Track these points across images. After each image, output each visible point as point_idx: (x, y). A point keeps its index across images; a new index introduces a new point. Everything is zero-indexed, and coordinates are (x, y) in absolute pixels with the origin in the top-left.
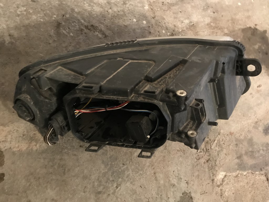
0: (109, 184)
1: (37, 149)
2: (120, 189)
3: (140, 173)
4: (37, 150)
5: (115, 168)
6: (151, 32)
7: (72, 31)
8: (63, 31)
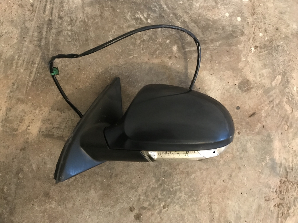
0: (156, 201)
2: (167, 210)
3: (194, 199)
5: (167, 185)
6: (244, 33)
7: (151, 17)
8: (141, 16)
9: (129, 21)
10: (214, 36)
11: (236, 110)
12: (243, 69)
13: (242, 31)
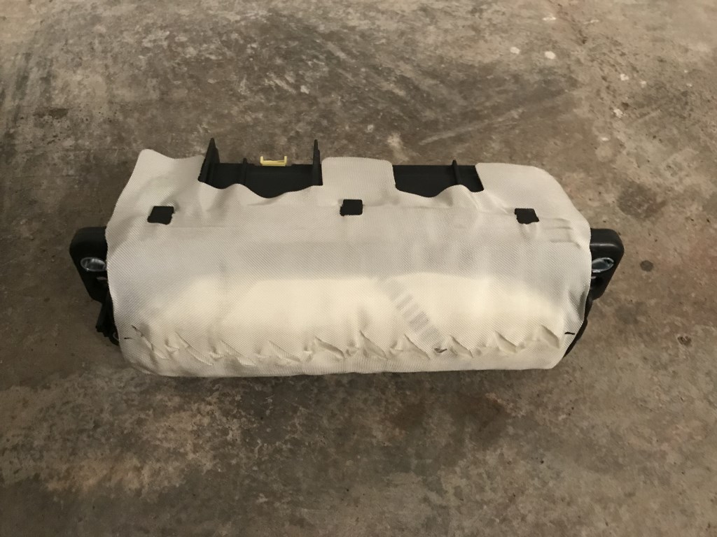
1: (143, 487)
4: (138, 493)
6: (576, 81)
7: (306, 82)
8: (278, 82)
9: (245, 98)
10: (498, 99)
11: (645, 273)
12: (612, 161)
13: (571, 78)
